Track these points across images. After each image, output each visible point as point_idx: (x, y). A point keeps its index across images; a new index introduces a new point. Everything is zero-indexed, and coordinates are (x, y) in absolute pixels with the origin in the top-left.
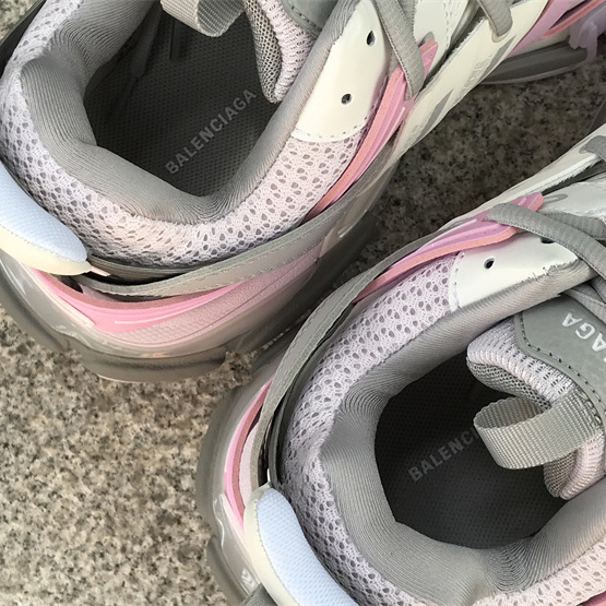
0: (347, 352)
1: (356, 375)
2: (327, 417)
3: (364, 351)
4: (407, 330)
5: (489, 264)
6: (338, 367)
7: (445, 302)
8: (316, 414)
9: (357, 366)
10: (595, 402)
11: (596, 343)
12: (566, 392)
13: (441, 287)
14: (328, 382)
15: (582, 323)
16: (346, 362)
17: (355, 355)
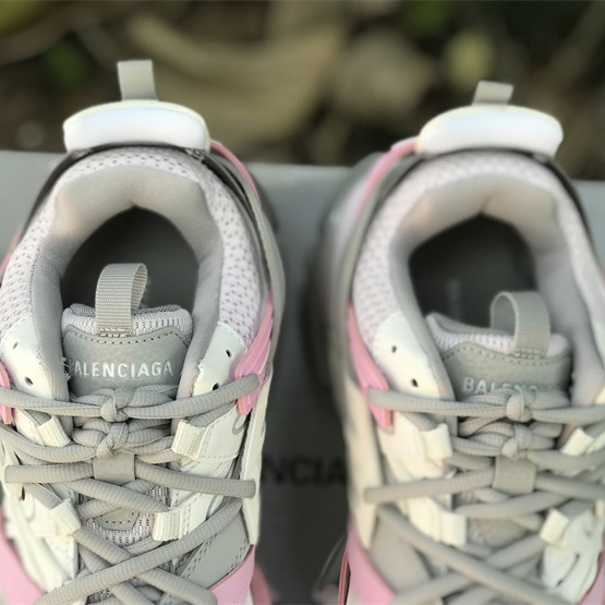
0: (244, 258)
1: (228, 251)
2: (217, 214)
3: (236, 266)
4: (227, 294)
5: (228, 353)
6: (240, 246)
7: (226, 322)
8: (224, 210)
9: (231, 256)
10: (114, 340)
11: (146, 369)
12: (135, 327)
13: (237, 327)
14: (236, 233)
15: (163, 371)
16: (239, 253)
17: (238, 260)
